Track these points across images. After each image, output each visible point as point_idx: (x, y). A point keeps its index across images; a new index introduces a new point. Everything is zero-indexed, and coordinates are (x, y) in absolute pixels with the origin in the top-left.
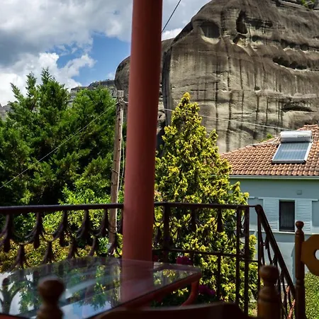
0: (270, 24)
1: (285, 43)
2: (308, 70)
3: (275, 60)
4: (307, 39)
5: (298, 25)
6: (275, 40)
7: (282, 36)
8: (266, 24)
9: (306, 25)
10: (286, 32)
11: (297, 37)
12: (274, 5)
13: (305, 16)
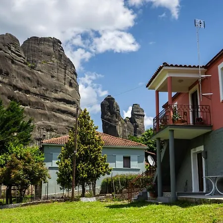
0: (7, 74)
1: (16, 87)
2: (29, 107)
3: (9, 97)
4: (29, 87)
5: (24, 78)
6: (10, 85)
7: (14, 83)
8: (5, 73)
9: (29, 79)
10: (17, 81)
11: (23, 85)
12: (10, 62)
13: (29, 73)
